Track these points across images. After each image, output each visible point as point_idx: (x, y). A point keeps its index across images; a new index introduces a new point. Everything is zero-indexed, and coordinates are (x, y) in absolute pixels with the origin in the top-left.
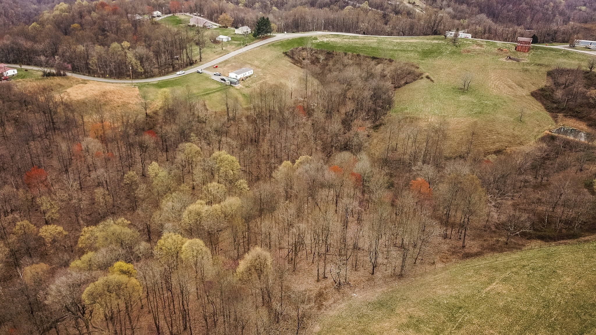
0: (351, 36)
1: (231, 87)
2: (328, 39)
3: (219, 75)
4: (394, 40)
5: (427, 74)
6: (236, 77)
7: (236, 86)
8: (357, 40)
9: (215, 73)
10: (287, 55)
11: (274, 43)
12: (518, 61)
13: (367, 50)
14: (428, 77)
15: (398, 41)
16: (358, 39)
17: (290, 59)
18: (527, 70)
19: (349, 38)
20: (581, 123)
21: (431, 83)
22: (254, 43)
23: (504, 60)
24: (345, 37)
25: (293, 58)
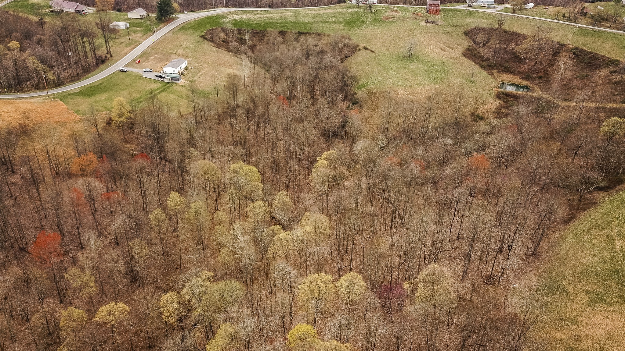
0: (261, 11)
1: (174, 85)
2: (239, 17)
3: (151, 72)
4: (309, 12)
5: (363, 45)
6: (174, 71)
7: (179, 82)
8: (270, 15)
9: (144, 70)
10: (205, 38)
11: (182, 25)
12: (436, 23)
13: (288, 25)
14: (366, 48)
15: (314, 12)
16: (271, 13)
17: (211, 43)
18: (447, 32)
19: (261, 14)
20: (515, 77)
21: (372, 53)
22: (161, 28)
23: (423, 23)
24: (256, 13)
25: (213, 42)
